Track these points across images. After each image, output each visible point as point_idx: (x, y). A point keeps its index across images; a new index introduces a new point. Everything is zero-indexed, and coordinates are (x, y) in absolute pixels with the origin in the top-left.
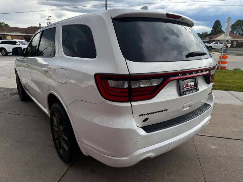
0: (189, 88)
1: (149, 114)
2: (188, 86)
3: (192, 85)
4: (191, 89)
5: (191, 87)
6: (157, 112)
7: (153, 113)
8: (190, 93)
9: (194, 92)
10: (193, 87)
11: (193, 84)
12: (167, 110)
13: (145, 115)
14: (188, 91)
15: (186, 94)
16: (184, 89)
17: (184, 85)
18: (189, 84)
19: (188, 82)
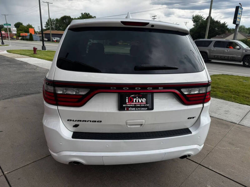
0: (135, 104)
1: (78, 121)
3: (142, 102)
4: (139, 105)
5: (139, 103)
6: (88, 121)
7: (83, 121)
8: (135, 110)
9: (143, 110)
10: (144, 104)
12: (101, 121)
13: (73, 121)
14: (132, 107)
15: (128, 110)
16: (126, 104)
17: (127, 99)
18: (136, 101)
19: (135, 98)
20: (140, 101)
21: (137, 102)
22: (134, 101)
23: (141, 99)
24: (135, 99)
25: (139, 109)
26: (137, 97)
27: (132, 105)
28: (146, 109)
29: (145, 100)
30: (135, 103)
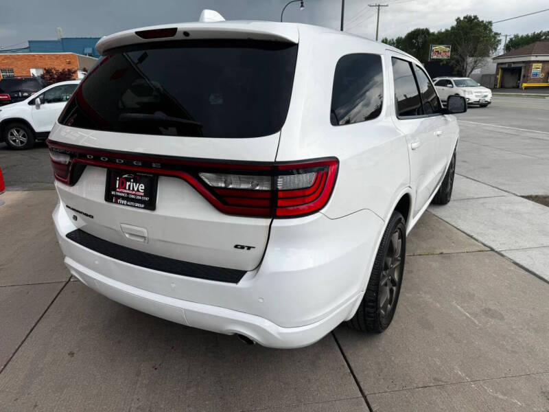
0: (128, 194)
1: (74, 210)
2: (125, 189)
3: (138, 190)
4: (133, 196)
5: (134, 192)
6: (81, 213)
7: (77, 211)
8: (127, 205)
9: (137, 207)
10: (142, 196)
11: (140, 188)
12: (93, 217)
13: (70, 208)
14: (123, 198)
15: (116, 202)
16: (115, 190)
17: (118, 182)
18: (129, 186)
19: (129, 181)
20: (136, 189)
21: (131, 189)
22: (127, 188)
23: (138, 184)
24: (128, 183)
25: (132, 203)
26: (132, 180)
27: (123, 195)
28: (143, 206)
29: (143, 188)
30: (129, 192)
